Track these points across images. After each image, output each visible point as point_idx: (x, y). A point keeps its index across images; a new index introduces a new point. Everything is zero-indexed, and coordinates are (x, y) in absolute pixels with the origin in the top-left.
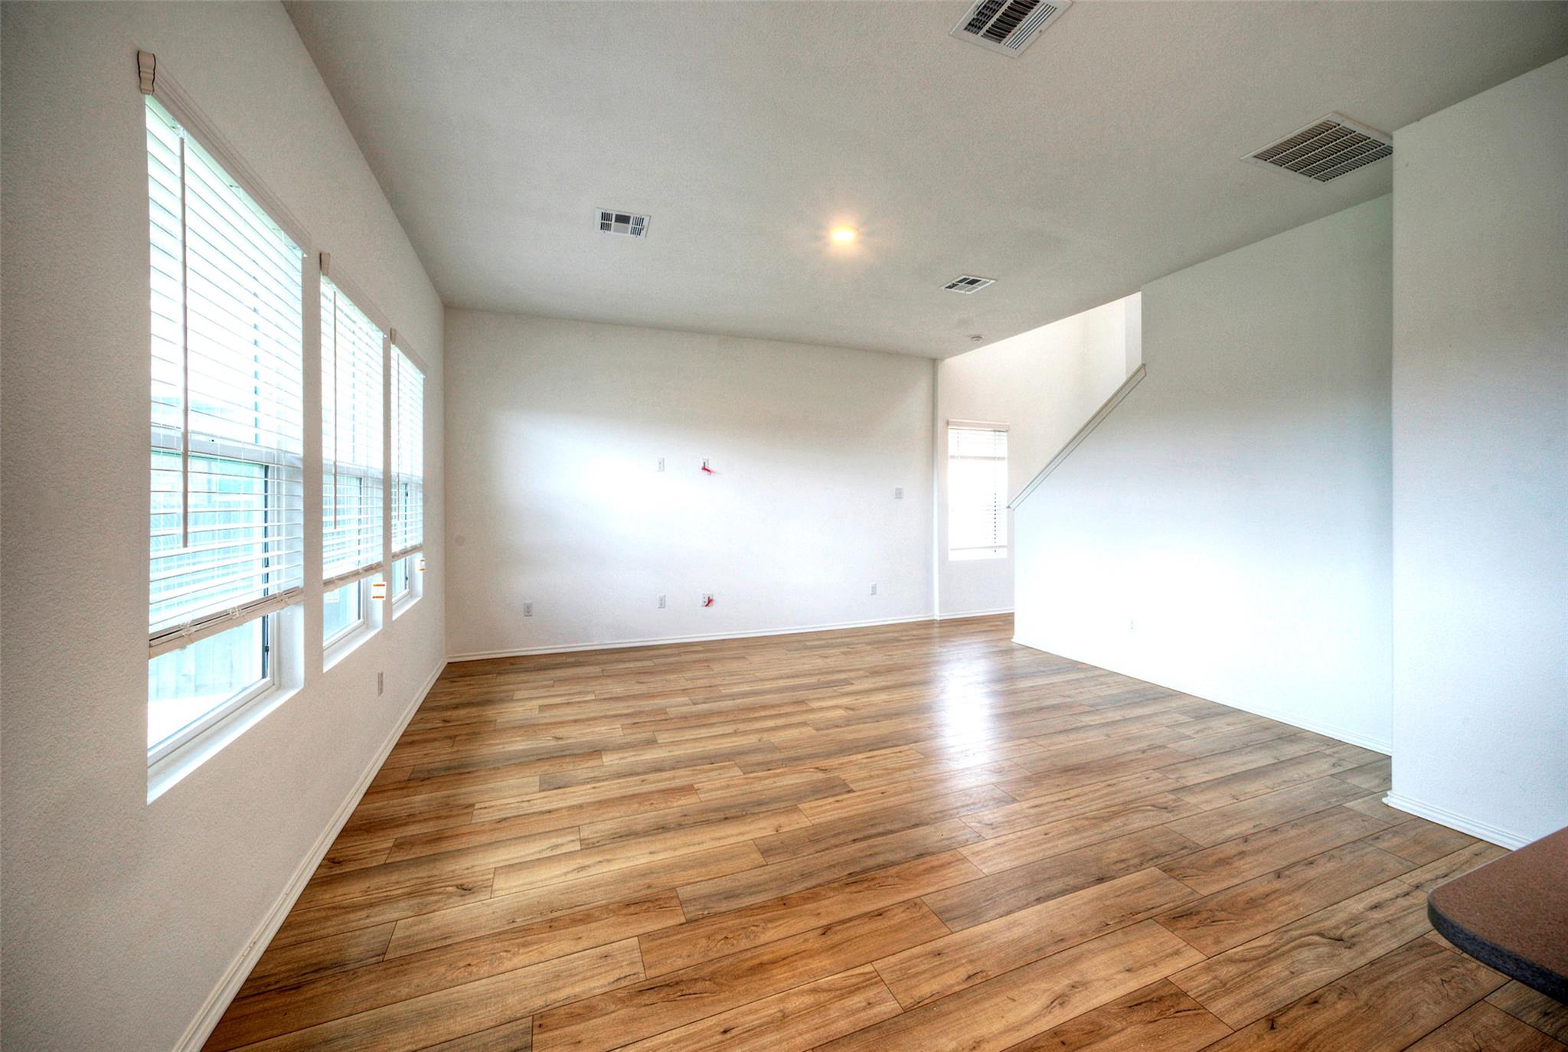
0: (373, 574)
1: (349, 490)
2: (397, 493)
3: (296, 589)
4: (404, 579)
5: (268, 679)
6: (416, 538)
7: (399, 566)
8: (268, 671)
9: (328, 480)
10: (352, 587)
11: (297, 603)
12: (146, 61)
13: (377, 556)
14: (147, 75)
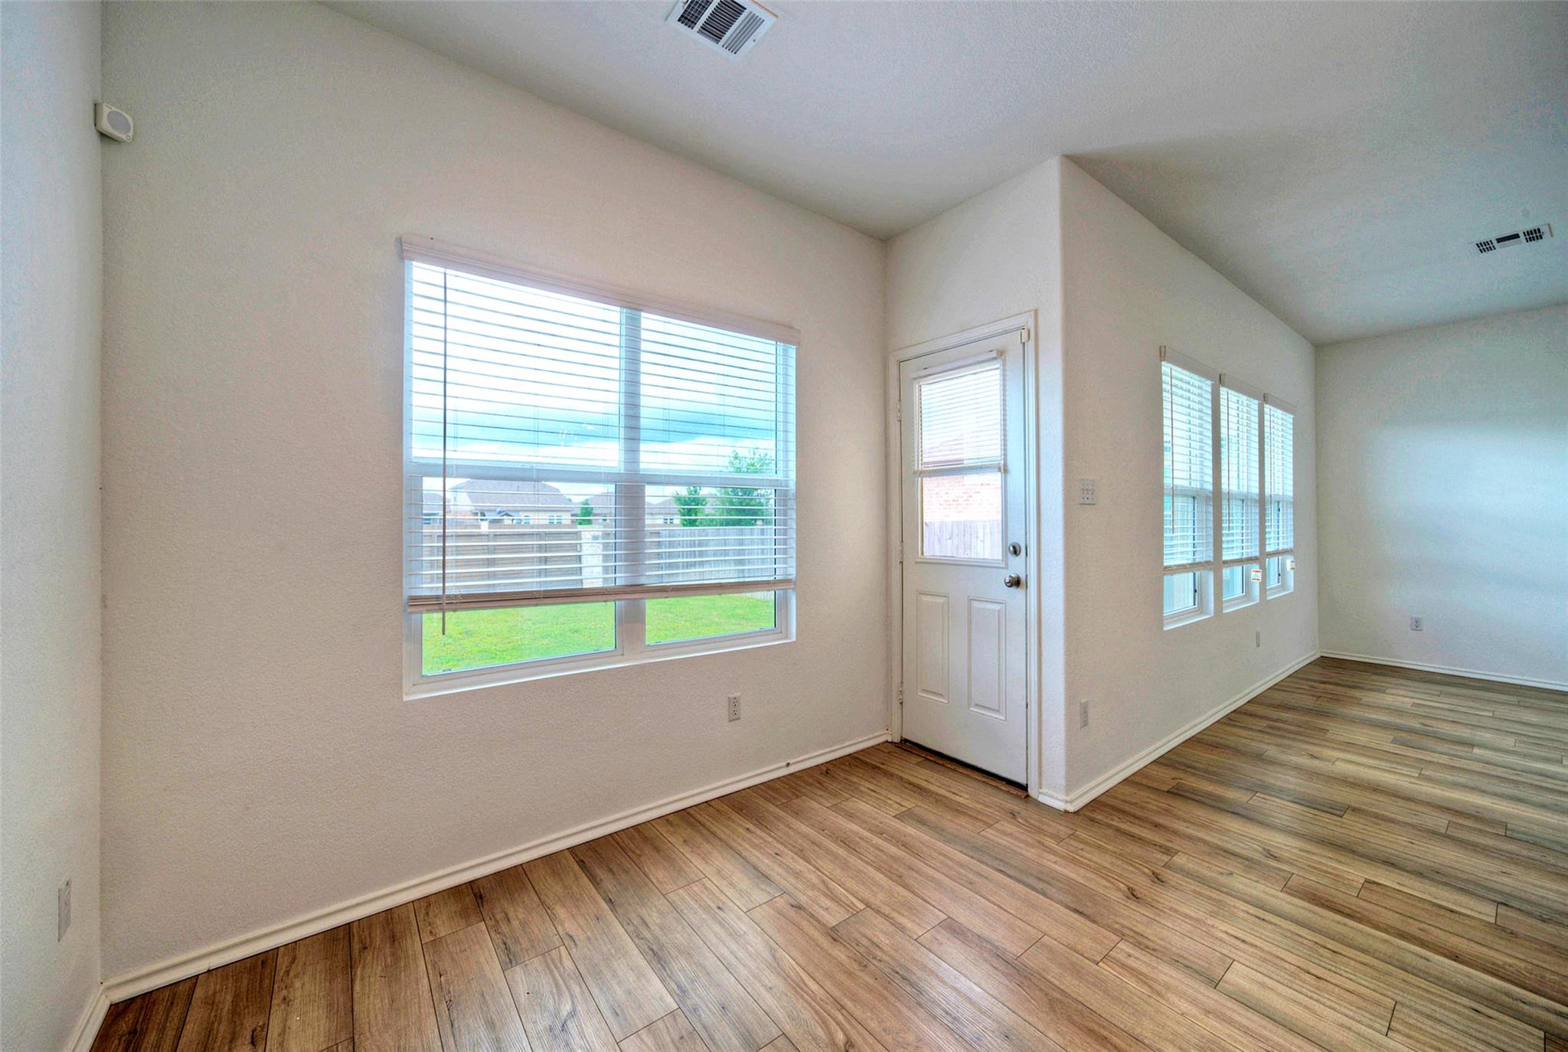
0: (1252, 564)
1: (1236, 509)
2: (1271, 511)
3: (1210, 561)
4: (1277, 575)
5: (1196, 606)
6: (1287, 543)
7: (1272, 563)
8: (1196, 602)
9: (1225, 502)
10: (1238, 569)
11: (1210, 569)
12: (1163, 349)
13: (1255, 552)
14: (1163, 355)
